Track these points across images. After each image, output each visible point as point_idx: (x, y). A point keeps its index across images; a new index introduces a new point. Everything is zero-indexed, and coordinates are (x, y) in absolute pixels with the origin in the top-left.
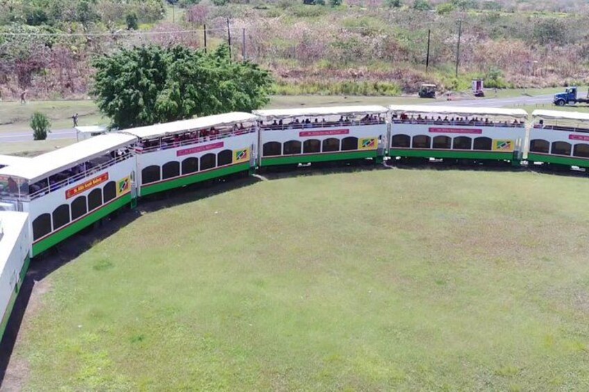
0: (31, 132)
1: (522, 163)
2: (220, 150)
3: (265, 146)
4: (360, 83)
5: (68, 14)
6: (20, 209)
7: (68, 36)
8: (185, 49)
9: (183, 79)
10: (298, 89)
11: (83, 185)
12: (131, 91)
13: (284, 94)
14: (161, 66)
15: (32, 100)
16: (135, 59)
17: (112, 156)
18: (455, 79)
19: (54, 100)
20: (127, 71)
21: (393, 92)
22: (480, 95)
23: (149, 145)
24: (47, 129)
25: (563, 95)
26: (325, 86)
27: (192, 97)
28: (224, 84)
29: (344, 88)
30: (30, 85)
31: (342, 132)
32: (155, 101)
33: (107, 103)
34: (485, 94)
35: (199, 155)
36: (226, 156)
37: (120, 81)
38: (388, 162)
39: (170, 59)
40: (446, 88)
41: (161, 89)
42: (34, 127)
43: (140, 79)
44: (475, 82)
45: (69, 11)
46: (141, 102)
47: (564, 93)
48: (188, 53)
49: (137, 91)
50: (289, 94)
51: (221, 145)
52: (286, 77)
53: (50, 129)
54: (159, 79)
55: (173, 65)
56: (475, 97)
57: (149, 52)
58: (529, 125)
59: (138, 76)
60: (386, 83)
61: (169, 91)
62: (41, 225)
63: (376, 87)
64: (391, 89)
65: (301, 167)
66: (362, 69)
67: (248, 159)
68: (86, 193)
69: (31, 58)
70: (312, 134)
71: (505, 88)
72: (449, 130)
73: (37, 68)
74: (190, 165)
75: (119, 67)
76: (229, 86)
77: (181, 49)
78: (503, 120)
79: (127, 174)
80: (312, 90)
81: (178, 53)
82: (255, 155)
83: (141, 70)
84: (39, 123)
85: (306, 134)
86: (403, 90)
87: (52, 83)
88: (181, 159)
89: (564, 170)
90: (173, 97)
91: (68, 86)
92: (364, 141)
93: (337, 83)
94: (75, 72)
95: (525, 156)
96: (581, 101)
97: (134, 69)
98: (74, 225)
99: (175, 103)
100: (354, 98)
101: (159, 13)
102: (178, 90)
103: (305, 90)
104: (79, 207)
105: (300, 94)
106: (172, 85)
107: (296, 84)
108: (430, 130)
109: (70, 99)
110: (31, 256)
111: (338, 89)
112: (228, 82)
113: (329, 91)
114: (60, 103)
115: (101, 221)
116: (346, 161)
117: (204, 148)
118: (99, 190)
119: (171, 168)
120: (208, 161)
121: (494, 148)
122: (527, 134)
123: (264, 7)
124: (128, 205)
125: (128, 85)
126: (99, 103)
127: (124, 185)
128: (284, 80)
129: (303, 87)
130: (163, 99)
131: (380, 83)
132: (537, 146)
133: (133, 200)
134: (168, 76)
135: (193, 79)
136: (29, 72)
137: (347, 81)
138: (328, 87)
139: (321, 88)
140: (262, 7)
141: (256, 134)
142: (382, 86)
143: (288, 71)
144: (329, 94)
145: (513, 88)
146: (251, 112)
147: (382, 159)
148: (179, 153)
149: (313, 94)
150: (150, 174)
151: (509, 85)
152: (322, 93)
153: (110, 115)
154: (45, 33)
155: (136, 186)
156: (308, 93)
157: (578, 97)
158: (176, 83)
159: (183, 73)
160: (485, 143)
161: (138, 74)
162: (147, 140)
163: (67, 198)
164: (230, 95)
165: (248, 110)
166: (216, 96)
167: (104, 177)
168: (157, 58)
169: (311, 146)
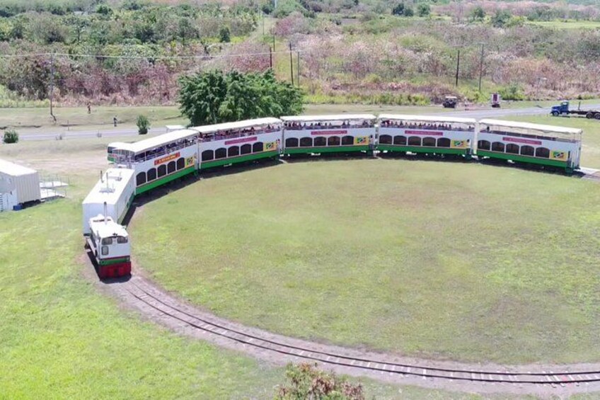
0: (137, 129)
1: (473, 156)
2: (255, 142)
3: (287, 140)
4: (396, 95)
5: (170, 29)
6: (130, 167)
7: (167, 52)
8: (239, 73)
9: (237, 94)
10: (344, 100)
11: (165, 158)
12: (202, 102)
13: (333, 103)
14: (223, 86)
15: (138, 106)
16: (205, 81)
17: (185, 142)
18: (477, 92)
19: (154, 105)
20: (200, 88)
21: (423, 102)
22: (496, 106)
23: (207, 137)
24: (147, 126)
25: (558, 108)
26: (367, 97)
27: (243, 106)
28: (265, 98)
29: (383, 99)
30: (138, 94)
31: (342, 132)
32: (218, 109)
33: (187, 110)
34: (501, 105)
35: (240, 145)
36: (259, 146)
37: (195, 96)
38: (378, 155)
39: (230, 80)
40: (468, 100)
41: (222, 100)
42: (139, 125)
43: (208, 94)
44: (493, 95)
45: (172, 27)
46: (208, 110)
47: (559, 105)
48: (241, 77)
49: (206, 103)
50: (337, 103)
51: (255, 138)
52: (336, 89)
53: (150, 127)
54: (222, 94)
55: (231, 84)
56: (492, 108)
57: (215, 76)
58: (477, 130)
59: (207, 93)
60: (418, 95)
61: (227, 102)
62: (141, 178)
63: (409, 99)
64: (422, 100)
65: (313, 156)
66: (402, 82)
67: (275, 149)
68: (166, 163)
69: (139, 73)
70: (320, 133)
71: (521, 100)
72: (420, 133)
73: (143, 80)
74: (233, 151)
75: (194, 86)
76: (268, 99)
77: (237, 74)
78: (457, 126)
79: (192, 155)
80: (356, 100)
81: (235, 77)
82: (280, 146)
83: (208, 88)
84: (142, 123)
85: (316, 133)
86: (432, 100)
87: (153, 92)
88: (227, 147)
89: (502, 162)
90: (230, 106)
91: (165, 94)
92: (358, 139)
93: (377, 94)
94: (171, 83)
95: (475, 152)
96: (573, 112)
97: (205, 88)
98: (159, 181)
99: (231, 110)
100: (389, 107)
101: (250, 26)
102: (233, 102)
103: (350, 100)
104: (162, 170)
105: (345, 103)
106: (230, 98)
107: (344, 95)
108: (406, 132)
109: (166, 105)
110: (135, 194)
111: (378, 99)
112: (268, 97)
113: (370, 101)
114: (158, 108)
115: (175, 181)
116: (346, 153)
117: (243, 140)
118: (174, 162)
119: (221, 153)
120: (246, 149)
121: (452, 146)
122: (476, 136)
123: (354, 16)
124: (192, 173)
125: (200, 98)
126: (181, 110)
127: (190, 161)
128: (333, 91)
129: (348, 97)
130: (223, 107)
131: (414, 95)
132: (483, 145)
133: (196, 171)
134: (227, 92)
135: (243, 94)
136: (137, 84)
137: (385, 93)
138: (368, 97)
139: (364, 98)
140: (351, 16)
141: (281, 132)
142: (414, 98)
143: (340, 84)
144: (370, 104)
145: (529, 100)
146: (279, 118)
147: (372, 153)
148: (226, 143)
149: (356, 103)
150: (207, 155)
151: (526, 98)
152: (364, 102)
153: (189, 118)
154: (150, 51)
155: (198, 162)
156: (353, 102)
157: (570, 109)
158: (232, 97)
159: (237, 90)
160: (445, 142)
161: (207, 91)
162: (206, 134)
163: (155, 164)
164: (270, 106)
165: (278, 117)
166: (260, 106)
167: (177, 155)
168: (221, 79)
169: (320, 141)
